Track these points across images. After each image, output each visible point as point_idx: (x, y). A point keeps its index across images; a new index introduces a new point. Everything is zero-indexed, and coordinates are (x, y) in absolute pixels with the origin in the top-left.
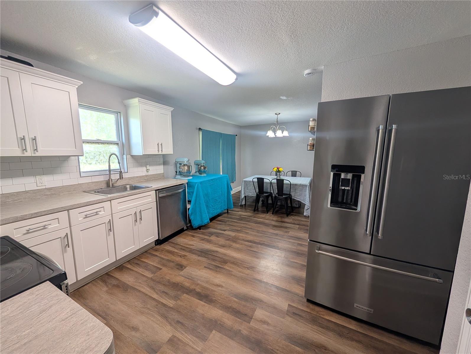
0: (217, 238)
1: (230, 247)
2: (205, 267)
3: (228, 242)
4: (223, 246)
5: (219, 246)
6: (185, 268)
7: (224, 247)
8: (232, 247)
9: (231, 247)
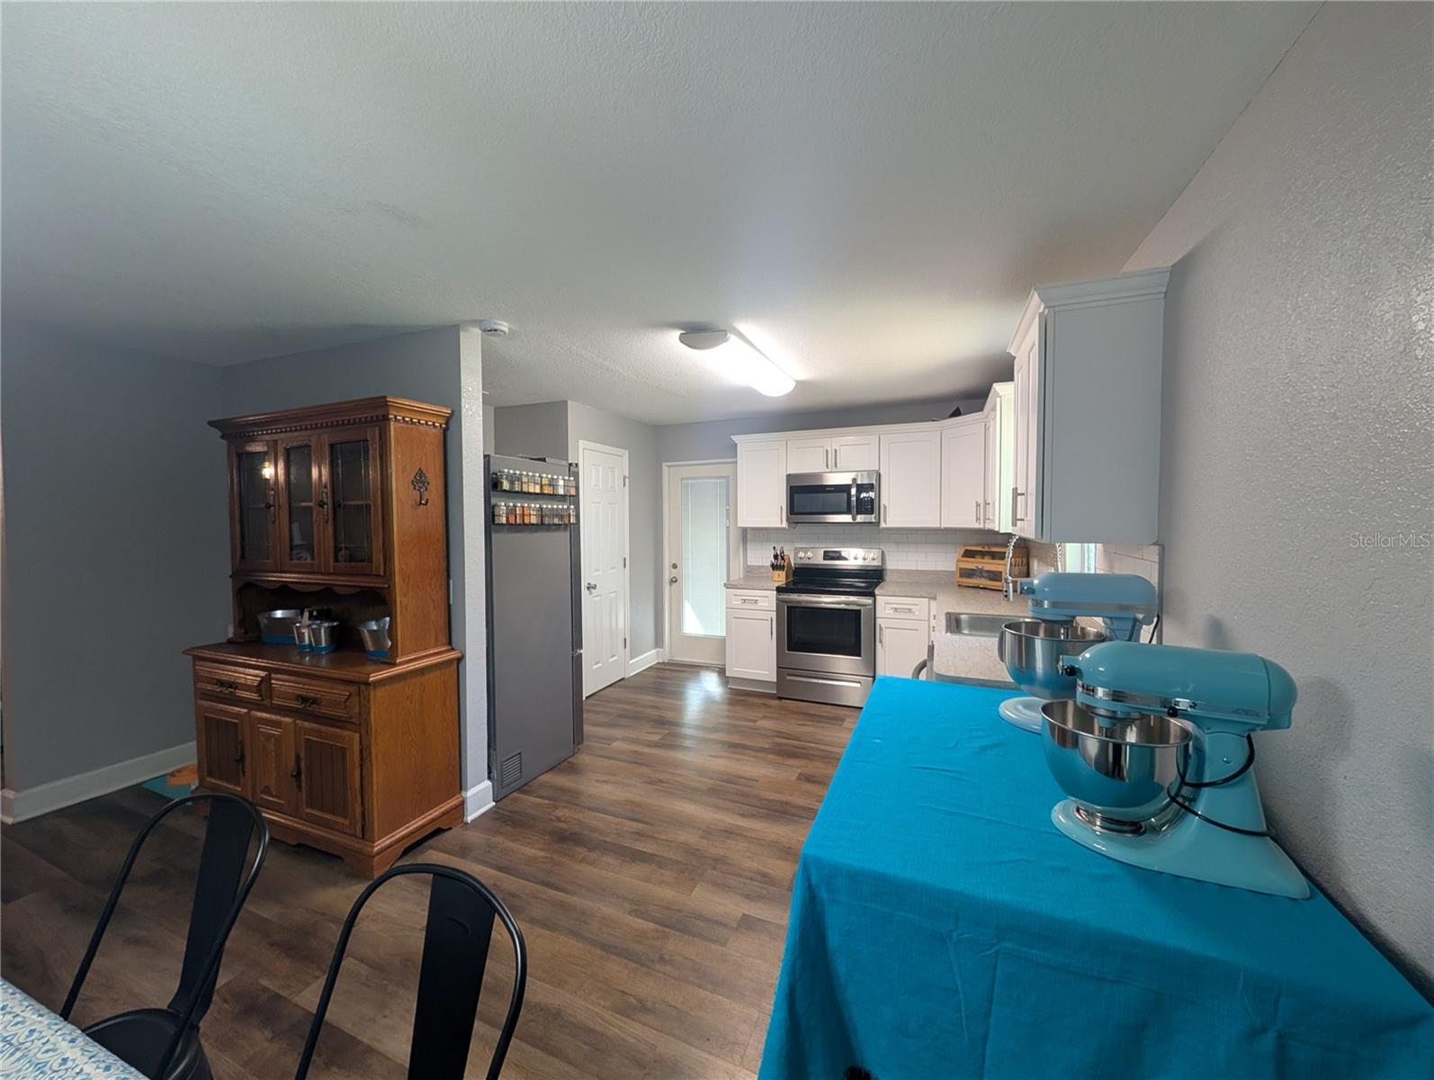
0: (766, 870)
1: (708, 832)
2: (757, 781)
3: (720, 852)
4: (730, 833)
5: (744, 833)
6: (799, 778)
7: (726, 831)
8: (700, 829)
9: (704, 831)
